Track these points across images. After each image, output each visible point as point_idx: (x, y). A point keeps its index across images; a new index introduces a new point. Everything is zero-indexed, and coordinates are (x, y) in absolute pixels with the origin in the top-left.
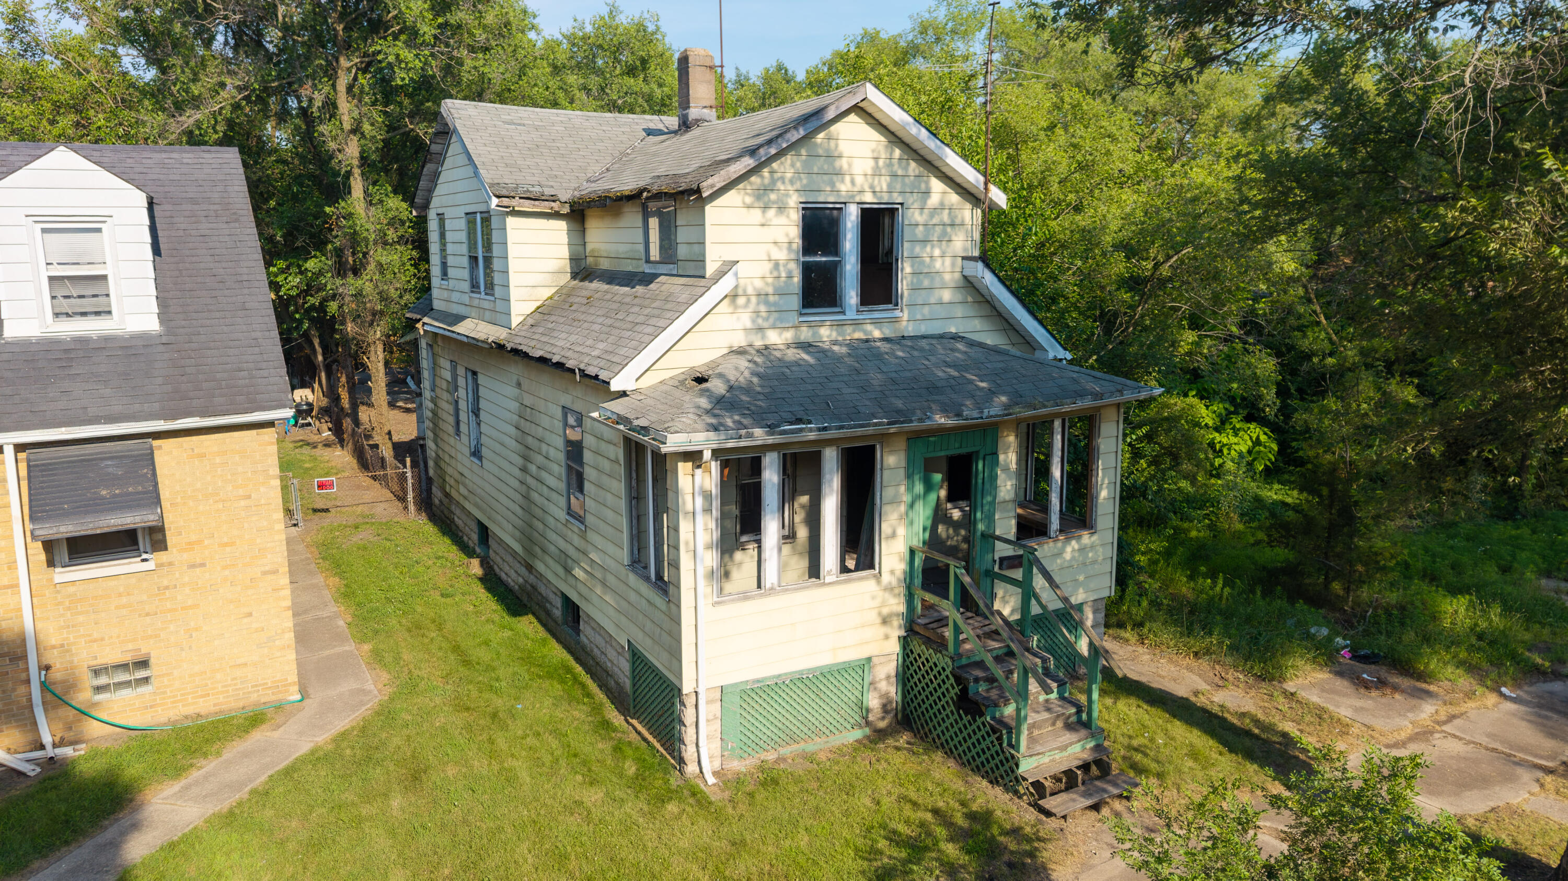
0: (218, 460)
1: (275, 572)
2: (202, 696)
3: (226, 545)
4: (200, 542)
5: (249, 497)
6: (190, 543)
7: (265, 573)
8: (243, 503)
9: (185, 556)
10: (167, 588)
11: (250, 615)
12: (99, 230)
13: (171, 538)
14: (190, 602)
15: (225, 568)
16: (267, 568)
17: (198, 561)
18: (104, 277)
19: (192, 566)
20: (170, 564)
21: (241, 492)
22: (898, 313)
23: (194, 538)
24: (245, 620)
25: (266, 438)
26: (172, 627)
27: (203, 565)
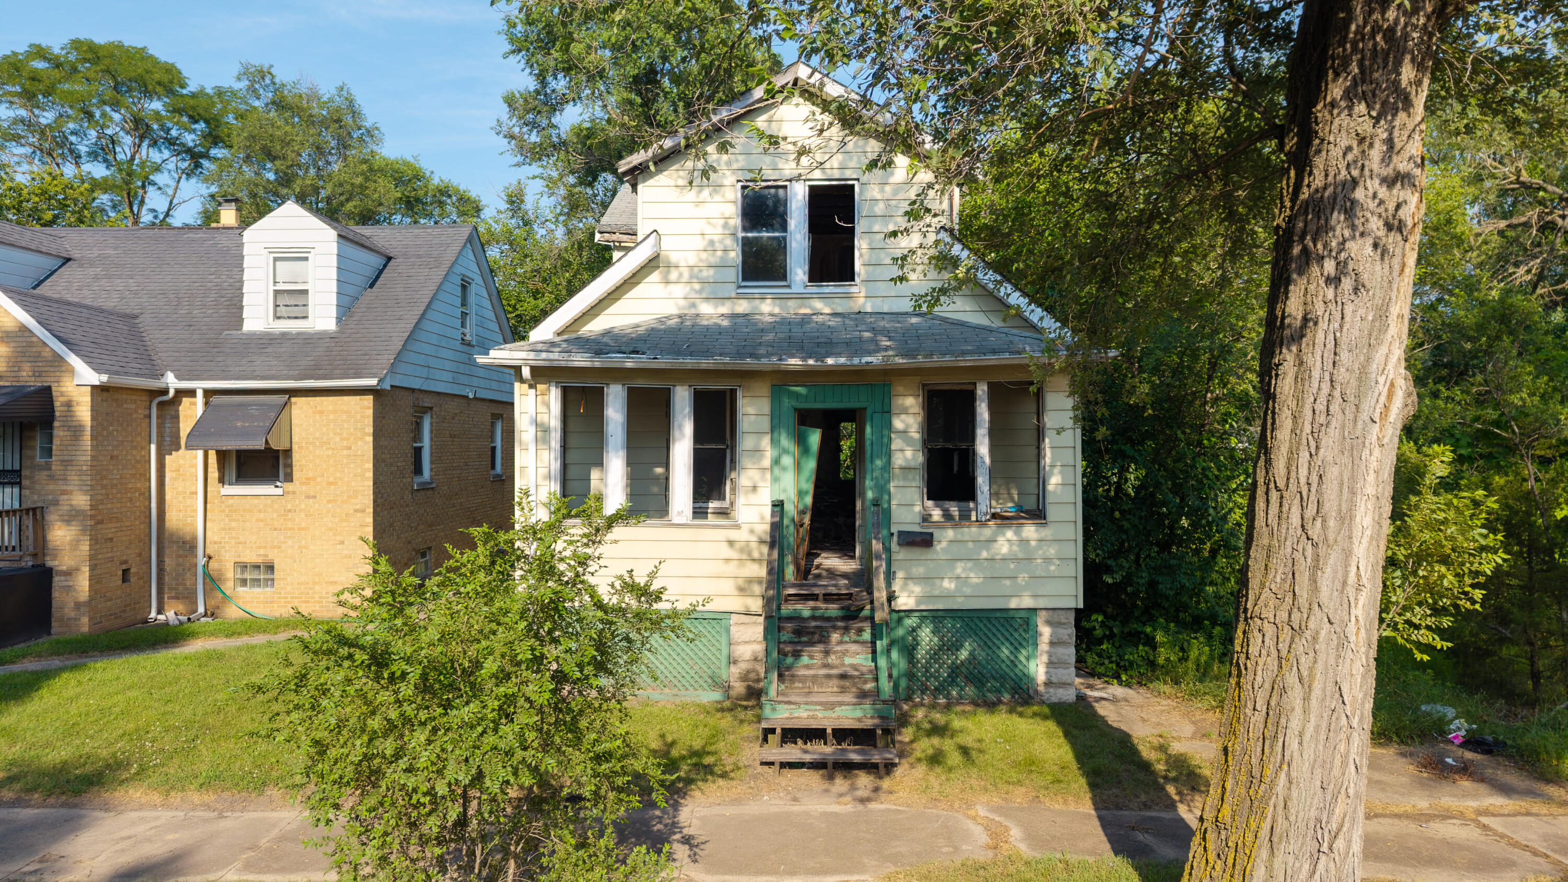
0: (331, 417)
1: (363, 511)
2: (306, 602)
3: (331, 484)
4: (314, 479)
5: (350, 448)
6: (307, 479)
7: (356, 511)
8: (345, 452)
9: (304, 488)
10: (290, 511)
11: (342, 543)
12: (306, 259)
13: (296, 474)
14: (303, 525)
15: (329, 501)
16: (357, 507)
17: (312, 493)
18: (305, 292)
19: (308, 497)
20: (294, 493)
21: (345, 443)
22: (854, 289)
23: (311, 475)
24: (339, 547)
25: (366, 403)
26: (290, 543)
27: (314, 497)
